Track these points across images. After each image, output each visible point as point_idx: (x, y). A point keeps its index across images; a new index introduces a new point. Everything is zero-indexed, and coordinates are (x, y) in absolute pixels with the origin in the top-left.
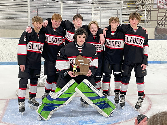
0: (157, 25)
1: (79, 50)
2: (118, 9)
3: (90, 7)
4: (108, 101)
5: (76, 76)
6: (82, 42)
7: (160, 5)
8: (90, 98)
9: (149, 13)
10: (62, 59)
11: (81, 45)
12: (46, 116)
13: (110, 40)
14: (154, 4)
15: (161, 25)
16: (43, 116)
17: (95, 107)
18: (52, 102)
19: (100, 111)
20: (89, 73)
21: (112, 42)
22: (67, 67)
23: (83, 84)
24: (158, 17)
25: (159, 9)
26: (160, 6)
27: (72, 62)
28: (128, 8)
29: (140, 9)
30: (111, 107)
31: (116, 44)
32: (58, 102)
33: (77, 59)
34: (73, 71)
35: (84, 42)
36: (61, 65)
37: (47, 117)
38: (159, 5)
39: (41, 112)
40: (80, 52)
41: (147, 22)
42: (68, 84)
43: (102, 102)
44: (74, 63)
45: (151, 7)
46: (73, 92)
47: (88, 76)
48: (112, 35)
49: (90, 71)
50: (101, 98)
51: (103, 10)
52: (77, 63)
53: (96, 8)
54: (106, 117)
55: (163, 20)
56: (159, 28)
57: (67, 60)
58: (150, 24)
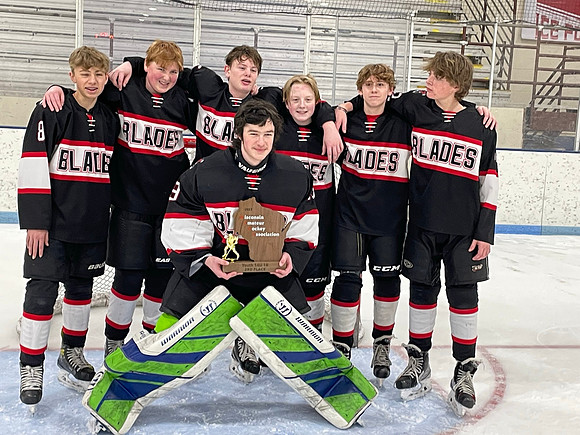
0: (534, 98)
1: (249, 180)
2: (396, 37)
3: (299, 28)
4: (351, 369)
5: (235, 274)
6: (260, 149)
7: (547, 27)
8: (285, 357)
9: (507, 56)
10: (183, 209)
11: (255, 164)
12: (117, 417)
13: (360, 147)
14: (524, 25)
15: (548, 100)
16: (108, 419)
17: (299, 389)
18: (144, 367)
19: (320, 403)
20: (285, 266)
21: (369, 152)
22: (204, 242)
23: (260, 306)
24: (537, 69)
25: (539, 42)
26: (545, 32)
27: (222, 223)
28: (434, 37)
29: (473, 40)
30: (360, 391)
31: (380, 161)
32: (163, 369)
33: (239, 211)
34: (226, 255)
35: (267, 153)
36: (180, 232)
37: (121, 423)
38: (541, 27)
39: (101, 403)
40: (250, 186)
41: (498, 85)
42: (204, 303)
43: (326, 373)
44: (230, 228)
45: (513, 33)
46: (221, 331)
47: (278, 275)
48: (368, 129)
49: (286, 256)
50: (326, 359)
51: (345, 39)
52: (238, 226)
53: (321, 31)
54: (340, 426)
55: (553, 81)
56: (540, 108)
57: (205, 216)
58: (506, 93)
